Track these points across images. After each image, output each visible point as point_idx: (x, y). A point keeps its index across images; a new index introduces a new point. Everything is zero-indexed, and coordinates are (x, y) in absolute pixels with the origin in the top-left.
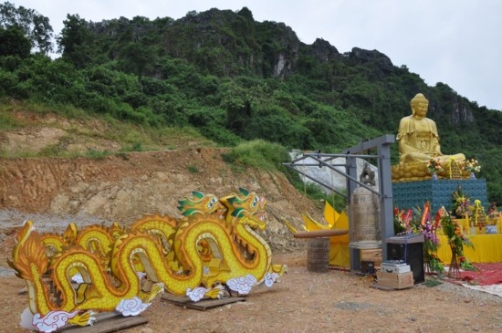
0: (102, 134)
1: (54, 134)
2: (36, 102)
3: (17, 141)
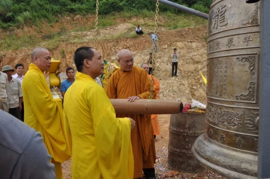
0: (162, 24)
1: (125, 26)
2: (127, 11)
3: (104, 34)
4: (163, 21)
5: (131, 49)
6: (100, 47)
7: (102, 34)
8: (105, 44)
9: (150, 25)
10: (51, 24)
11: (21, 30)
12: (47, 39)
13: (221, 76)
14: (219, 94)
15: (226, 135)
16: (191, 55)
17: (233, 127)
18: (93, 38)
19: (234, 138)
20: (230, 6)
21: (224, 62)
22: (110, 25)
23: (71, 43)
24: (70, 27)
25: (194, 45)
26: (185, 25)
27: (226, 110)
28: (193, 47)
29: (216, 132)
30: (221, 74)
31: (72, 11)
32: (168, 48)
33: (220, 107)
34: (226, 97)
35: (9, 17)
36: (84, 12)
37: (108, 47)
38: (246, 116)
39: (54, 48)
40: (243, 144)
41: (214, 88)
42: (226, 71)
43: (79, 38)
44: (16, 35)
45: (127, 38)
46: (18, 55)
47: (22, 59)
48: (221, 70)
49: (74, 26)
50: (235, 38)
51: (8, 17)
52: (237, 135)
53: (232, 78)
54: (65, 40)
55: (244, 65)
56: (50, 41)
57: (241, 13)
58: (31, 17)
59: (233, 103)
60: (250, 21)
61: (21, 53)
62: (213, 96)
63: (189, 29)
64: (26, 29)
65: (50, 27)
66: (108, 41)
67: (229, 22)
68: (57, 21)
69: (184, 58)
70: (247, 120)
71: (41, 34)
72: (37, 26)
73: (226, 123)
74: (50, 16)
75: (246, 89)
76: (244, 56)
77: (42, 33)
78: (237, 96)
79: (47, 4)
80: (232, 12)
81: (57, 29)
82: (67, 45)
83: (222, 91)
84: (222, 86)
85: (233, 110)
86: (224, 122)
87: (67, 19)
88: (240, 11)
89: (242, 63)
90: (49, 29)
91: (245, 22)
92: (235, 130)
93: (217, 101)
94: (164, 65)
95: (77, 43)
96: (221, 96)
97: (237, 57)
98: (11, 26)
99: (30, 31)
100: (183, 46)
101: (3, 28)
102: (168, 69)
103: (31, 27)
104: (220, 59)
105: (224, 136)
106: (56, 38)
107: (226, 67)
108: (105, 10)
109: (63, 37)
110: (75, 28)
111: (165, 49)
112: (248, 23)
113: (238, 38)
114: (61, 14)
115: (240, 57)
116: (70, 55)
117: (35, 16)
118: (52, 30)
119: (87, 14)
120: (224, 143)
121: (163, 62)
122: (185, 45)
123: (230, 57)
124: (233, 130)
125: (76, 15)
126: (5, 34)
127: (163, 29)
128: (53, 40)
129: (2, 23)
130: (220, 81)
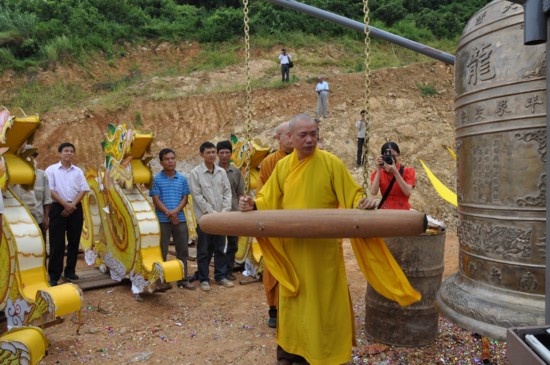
0: (335, 61)
1: (261, 66)
2: (262, 36)
3: (219, 80)
4: (337, 56)
5: (274, 110)
6: (212, 108)
7: (213, 82)
8: (222, 102)
9: (309, 64)
10: (111, 61)
11: (51, 73)
12: (102, 92)
13: (488, 167)
14: (484, 198)
15: (503, 270)
16: (394, 123)
17: (515, 256)
18: (195, 88)
19: (517, 274)
20: (498, 45)
21: (493, 143)
22: (231, 63)
23: (153, 100)
24: (149, 66)
25: (400, 103)
26: (381, 62)
27: (501, 226)
28: (399, 107)
29: (483, 265)
30: (486, 163)
31: (152, 34)
32: (347, 109)
33: (490, 221)
34: (500, 203)
35: (29, 47)
36: (176, 37)
37: (227, 107)
38: (538, 234)
39: (120, 110)
40: (536, 285)
41: (475, 189)
42: (496, 158)
43: (167, 90)
44: (41, 82)
45: (266, 89)
46: (49, 123)
47: (56, 132)
48: (487, 157)
49: (157, 65)
50: (511, 100)
51: (25, 47)
52: (523, 269)
53: (509, 168)
54: (139, 93)
55: (530, 146)
56: (109, 95)
57: (519, 57)
58: (71, 47)
59: (512, 212)
60: (537, 70)
61: (53, 119)
62: (472, 202)
63: (390, 71)
64: (61, 70)
65: (108, 67)
66: (228, 95)
67: (498, 72)
68: (123, 55)
69: (380, 129)
70: (541, 241)
71: (91, 80)
72: (82, 64)
73: (501, 249)
74: (109, 45)
75: (534, 188)
76: (528, 131)
77: (93, 78)
78: (519, 201)
79: (103, 20)
80: (502, 56)
81: (122, 72)
82: (145, 103)
83: (490, 193)
84: (490, 184)
85: (514, 224)
86: (497, 247)
87: (143, 51)
88: (518, 54)
89: (525, 143)
90: (106, 72)
91: (527, 73)
92: (520, 260)
93: (481, 210)
94: (341, 143)
95: (166, 100)
96: (489, 200)
97: (516, 132)
98: (31, 65)
99: (68, 75)
100: (379, 105)
101: (16, 69)
102: (350, 151)
103: (71, 66)
104: (484, 136)
105: (499, 272)
106: (122, 90)
107: (496, 151)
108: (219, 34)
109: (135, 87)
110: (159, 69)
111: (343, 111)
112: (533, 74)
113: (517, 100)
114: (131, 42)
115: (521, 132)
116: (152, 123)
117: (78, 46)
118: (112, 73)
119: (183, 40)
120: (499, 284)
121: (338, 137)
122: (382, 103)
123: (504, 134)
124: (516, 261)
125: (160, 42)
126: (18, 80)
127: (337, 72)
128: (115, 94)
129: (13, 60)
130: (487, 176)
